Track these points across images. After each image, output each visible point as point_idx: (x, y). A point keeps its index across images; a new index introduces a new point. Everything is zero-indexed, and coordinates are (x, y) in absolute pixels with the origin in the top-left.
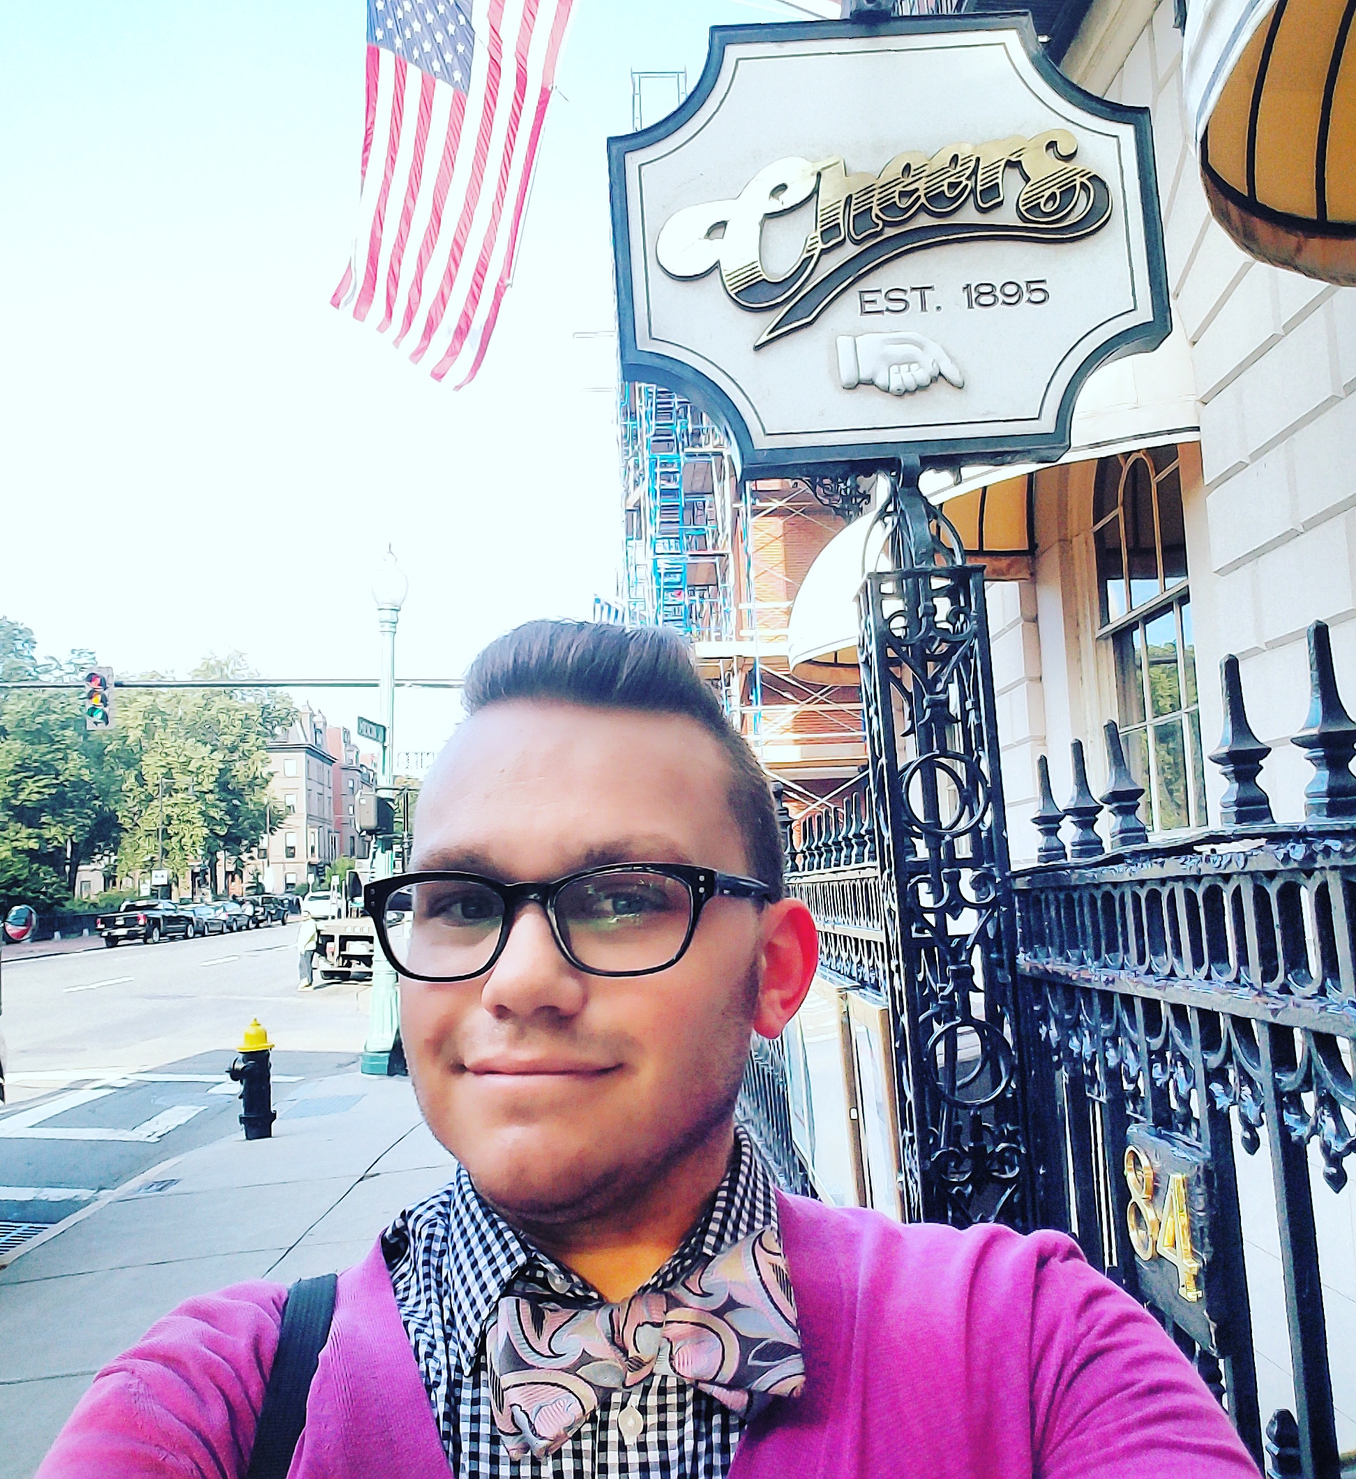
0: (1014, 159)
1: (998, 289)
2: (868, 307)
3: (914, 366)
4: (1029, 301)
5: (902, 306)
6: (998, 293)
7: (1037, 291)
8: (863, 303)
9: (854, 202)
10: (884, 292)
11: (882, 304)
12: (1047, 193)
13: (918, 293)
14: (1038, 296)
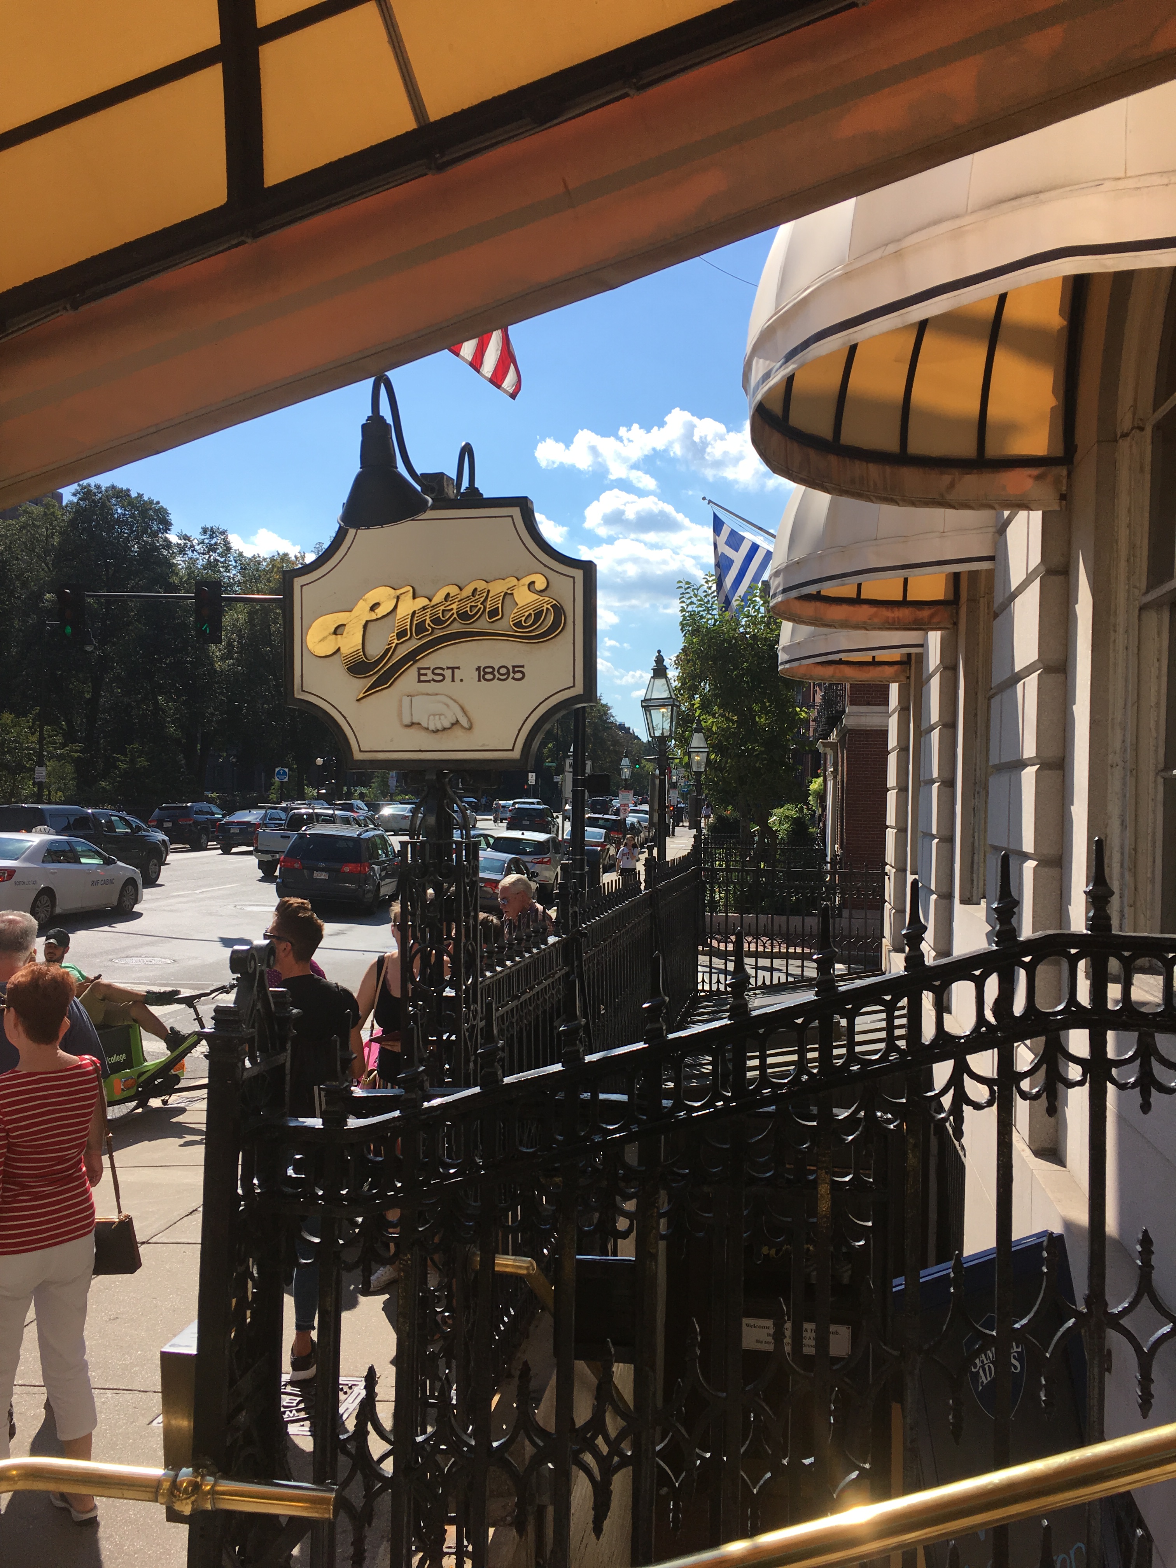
0: (509, 592)
1: (496, 670)
2: (422, 678)
3: (442, 717)
4: (513, 678)
5: (441, 678)
6: (496, 673)
7: (517, 672)
8: (420, 675)
9: (417, 615)
10: (432, 669)
11: (430, 676)
12: (527, 614)
13: (450, 671)
14: (519, 676)
